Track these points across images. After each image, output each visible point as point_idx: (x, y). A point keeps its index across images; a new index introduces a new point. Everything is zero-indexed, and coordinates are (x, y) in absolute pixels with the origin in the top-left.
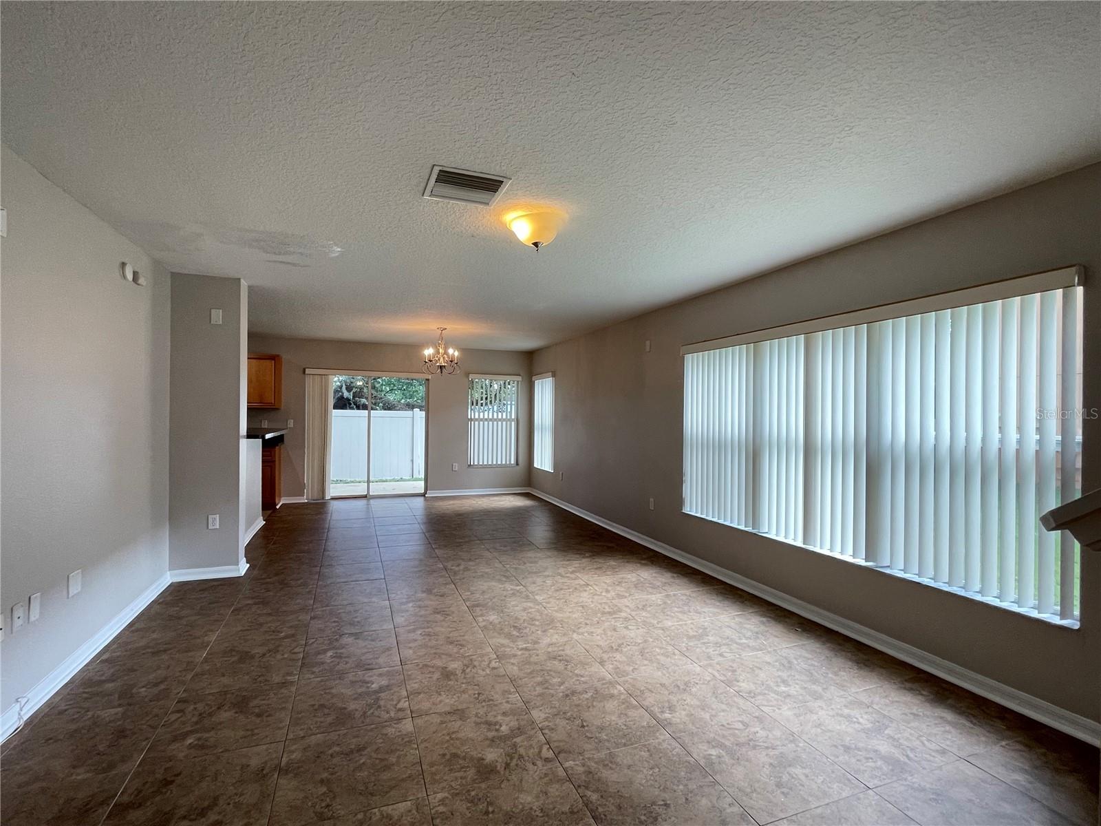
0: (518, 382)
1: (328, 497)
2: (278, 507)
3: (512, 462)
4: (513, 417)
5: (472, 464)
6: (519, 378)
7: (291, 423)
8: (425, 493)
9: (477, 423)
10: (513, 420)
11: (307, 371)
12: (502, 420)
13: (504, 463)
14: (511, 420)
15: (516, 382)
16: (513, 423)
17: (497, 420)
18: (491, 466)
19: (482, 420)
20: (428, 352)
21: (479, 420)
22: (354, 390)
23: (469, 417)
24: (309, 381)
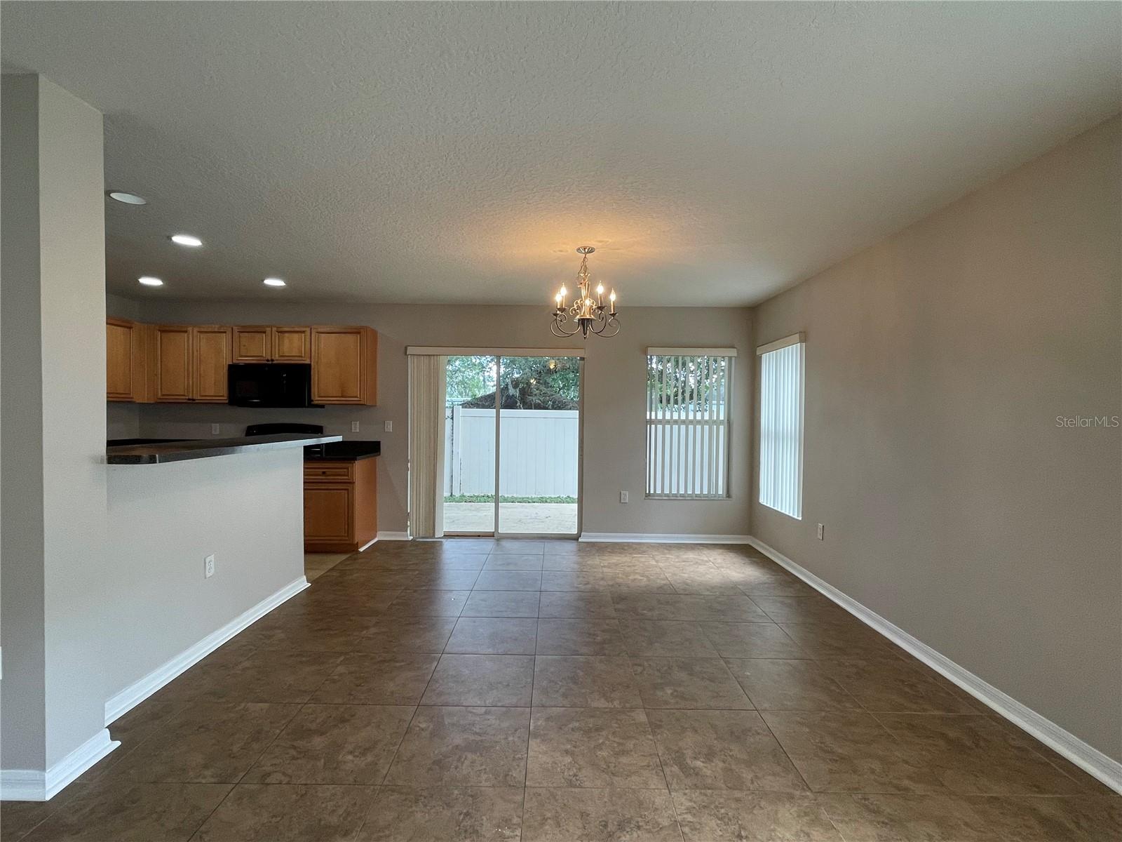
0: (730, 358)
1: (439, 534)
2: (361, 550)
3: (720, 492)
4: (722, 418)
5: (652, 492)
6: (733, 353)
7: (390, 426)
8: (579, 536)
9: (660, 427)
10: (721, 423)
11: (410, 350)
12: (702, 422)
13: (705, 492)
14: (717, 422)
15: (727, 359)
16: (722, 427)
17: (695, 422)
18: (684, 497)
19: (668, 422)
20: (561, 296)
21: (664, 422)
22: (521, 386)
23: (648, 417)
24: (412, 364)
